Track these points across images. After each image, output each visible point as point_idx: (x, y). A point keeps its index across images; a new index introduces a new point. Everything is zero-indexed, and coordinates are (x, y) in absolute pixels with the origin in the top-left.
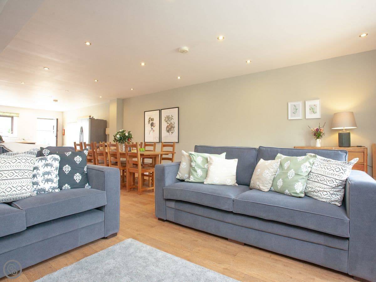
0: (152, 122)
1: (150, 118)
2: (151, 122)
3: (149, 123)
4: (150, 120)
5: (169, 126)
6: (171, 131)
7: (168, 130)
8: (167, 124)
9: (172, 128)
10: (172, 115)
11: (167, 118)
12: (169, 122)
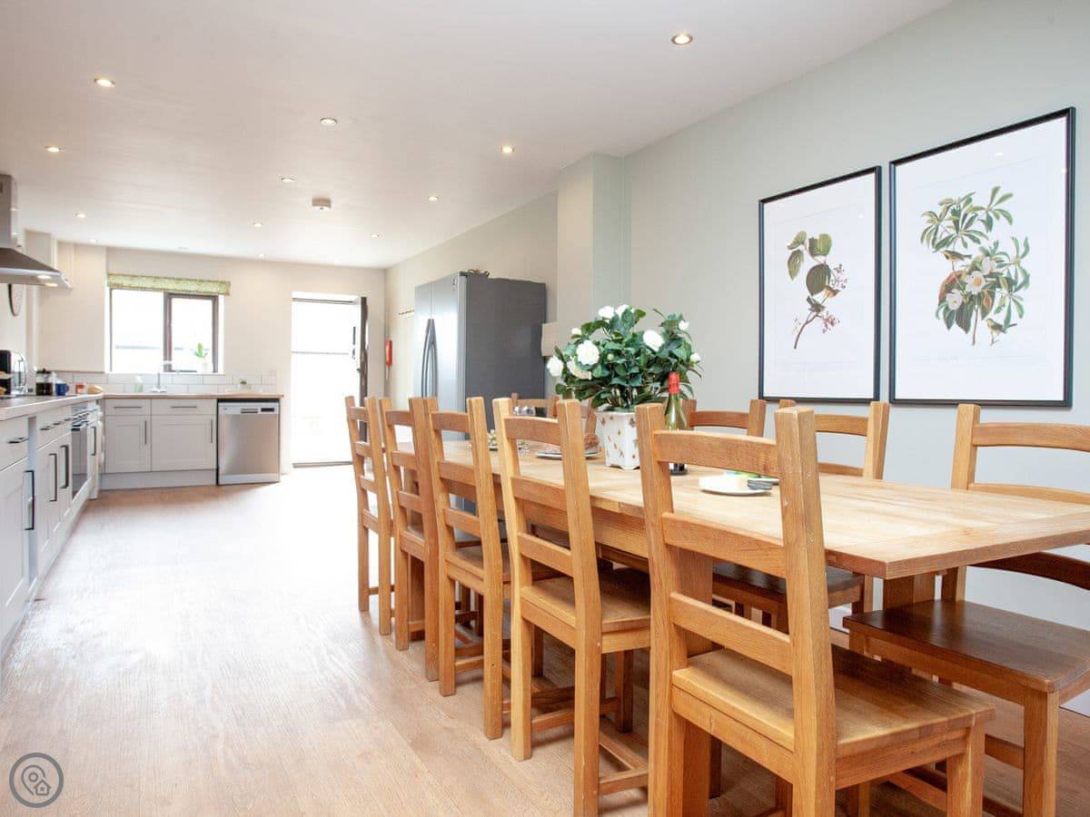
0: (821, 259)
1: (799, 241)
2: (808, 262)
3: (793, 273)
4: (801, 247)
5: (966, 279)
6: (984, 314)
7: (954, 307)
8: (950, 262)
9: (1000, 293)
10: (995, 191)
11: (949, 214)
12: (965, 245)
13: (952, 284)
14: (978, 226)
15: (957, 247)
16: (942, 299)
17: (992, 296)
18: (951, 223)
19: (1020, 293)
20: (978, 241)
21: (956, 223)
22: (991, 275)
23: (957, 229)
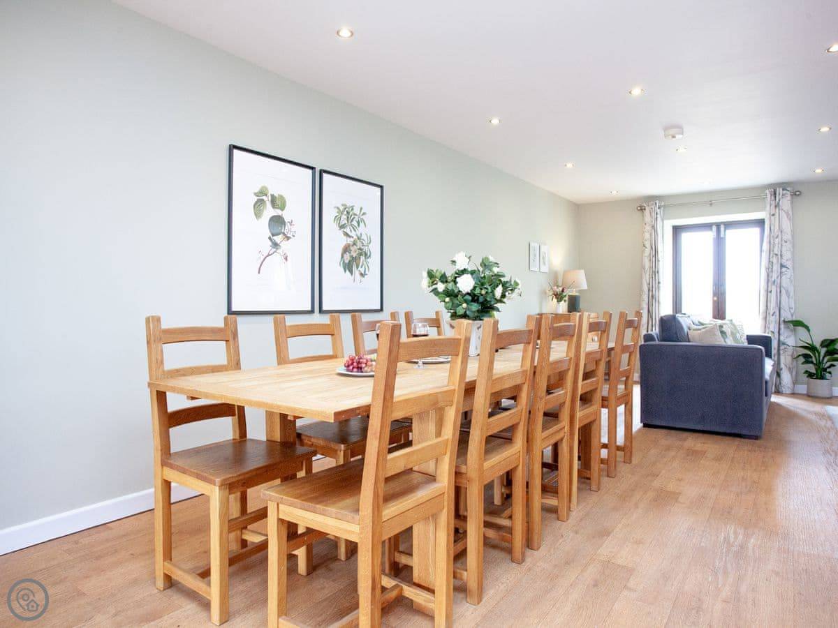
0: (278, 212)
1: (263, 192)
2: (270, 212)
3: (258, 214)
4: (264, 198)
5: (352, 248)
6: (357, 268)
7: (347, 261)
8: (345, 237)
9: (362, 258)
10: (361, 209)
11: (345, 213)
12: (351, 230)
13: (346, 249)
14: (355, 223)
15: (347, 230)
16: (342, 257)
17: (360, 258)
18: (346, 217)
19: (368, 260)
20: (355, 231)
21: (348, 218)
22: (360, 249)
23: (348, 221)
